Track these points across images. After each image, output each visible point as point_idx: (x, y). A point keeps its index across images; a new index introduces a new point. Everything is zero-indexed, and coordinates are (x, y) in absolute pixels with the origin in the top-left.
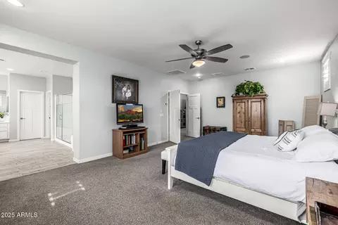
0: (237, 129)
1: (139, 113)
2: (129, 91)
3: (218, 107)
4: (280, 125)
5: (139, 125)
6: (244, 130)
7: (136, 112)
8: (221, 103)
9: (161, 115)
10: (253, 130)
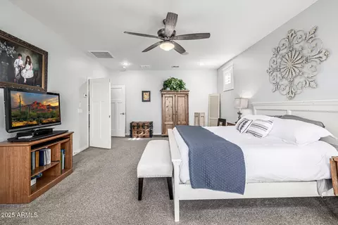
0: (166, 123)
1: (54, 108)
2: (28, 66)
3: (143, 101)
4: (195, 116)
5: (56, 128)
6: (172, 123)
7: (49, 107)
8: (146, 97)
9: (79, 111)
10: (179, 123)
